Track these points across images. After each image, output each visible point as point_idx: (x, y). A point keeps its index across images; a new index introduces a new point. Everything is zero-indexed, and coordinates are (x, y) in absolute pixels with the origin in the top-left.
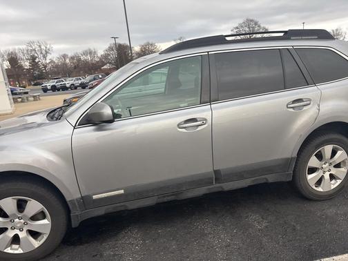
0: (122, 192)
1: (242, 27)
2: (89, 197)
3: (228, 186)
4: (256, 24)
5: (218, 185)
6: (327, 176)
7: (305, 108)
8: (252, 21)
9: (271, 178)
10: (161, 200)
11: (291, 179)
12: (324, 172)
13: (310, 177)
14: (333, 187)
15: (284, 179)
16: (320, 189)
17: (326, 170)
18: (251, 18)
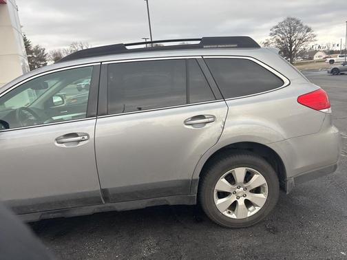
1: (282, 25)
3: (121, 206)
4: (298, 22)
5: (109, 204)
6: (241, 202)
7: (207, 125)
8: (293, 19)
9: (171, 201)
10: (46, 217)
11: (195, 203)
12: (238, 198)
13: (219, 202)
14: (249, 214)
15: (187, 202)
16: (233, 216)
17: (240, 195)
18: (292, 17)
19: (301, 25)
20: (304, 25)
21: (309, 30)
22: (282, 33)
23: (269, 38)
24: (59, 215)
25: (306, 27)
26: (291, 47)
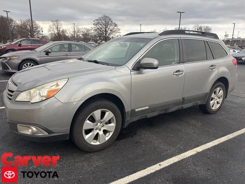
0: (148, 107)
1: (101, 20)
2: (134, 110)
4: (110, 19)
7: (214, 69)
8: (107, 17)
18: (107, 16)
19: (112, 22)
20: (113, 22)
21: (116, 25)
22: (101, 25)
23: (93, 26)
24: (164, 112)
25: (114, 23)
26: (106, 34)
